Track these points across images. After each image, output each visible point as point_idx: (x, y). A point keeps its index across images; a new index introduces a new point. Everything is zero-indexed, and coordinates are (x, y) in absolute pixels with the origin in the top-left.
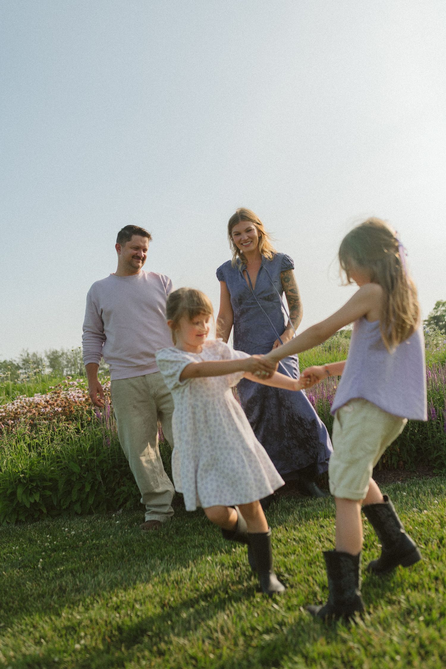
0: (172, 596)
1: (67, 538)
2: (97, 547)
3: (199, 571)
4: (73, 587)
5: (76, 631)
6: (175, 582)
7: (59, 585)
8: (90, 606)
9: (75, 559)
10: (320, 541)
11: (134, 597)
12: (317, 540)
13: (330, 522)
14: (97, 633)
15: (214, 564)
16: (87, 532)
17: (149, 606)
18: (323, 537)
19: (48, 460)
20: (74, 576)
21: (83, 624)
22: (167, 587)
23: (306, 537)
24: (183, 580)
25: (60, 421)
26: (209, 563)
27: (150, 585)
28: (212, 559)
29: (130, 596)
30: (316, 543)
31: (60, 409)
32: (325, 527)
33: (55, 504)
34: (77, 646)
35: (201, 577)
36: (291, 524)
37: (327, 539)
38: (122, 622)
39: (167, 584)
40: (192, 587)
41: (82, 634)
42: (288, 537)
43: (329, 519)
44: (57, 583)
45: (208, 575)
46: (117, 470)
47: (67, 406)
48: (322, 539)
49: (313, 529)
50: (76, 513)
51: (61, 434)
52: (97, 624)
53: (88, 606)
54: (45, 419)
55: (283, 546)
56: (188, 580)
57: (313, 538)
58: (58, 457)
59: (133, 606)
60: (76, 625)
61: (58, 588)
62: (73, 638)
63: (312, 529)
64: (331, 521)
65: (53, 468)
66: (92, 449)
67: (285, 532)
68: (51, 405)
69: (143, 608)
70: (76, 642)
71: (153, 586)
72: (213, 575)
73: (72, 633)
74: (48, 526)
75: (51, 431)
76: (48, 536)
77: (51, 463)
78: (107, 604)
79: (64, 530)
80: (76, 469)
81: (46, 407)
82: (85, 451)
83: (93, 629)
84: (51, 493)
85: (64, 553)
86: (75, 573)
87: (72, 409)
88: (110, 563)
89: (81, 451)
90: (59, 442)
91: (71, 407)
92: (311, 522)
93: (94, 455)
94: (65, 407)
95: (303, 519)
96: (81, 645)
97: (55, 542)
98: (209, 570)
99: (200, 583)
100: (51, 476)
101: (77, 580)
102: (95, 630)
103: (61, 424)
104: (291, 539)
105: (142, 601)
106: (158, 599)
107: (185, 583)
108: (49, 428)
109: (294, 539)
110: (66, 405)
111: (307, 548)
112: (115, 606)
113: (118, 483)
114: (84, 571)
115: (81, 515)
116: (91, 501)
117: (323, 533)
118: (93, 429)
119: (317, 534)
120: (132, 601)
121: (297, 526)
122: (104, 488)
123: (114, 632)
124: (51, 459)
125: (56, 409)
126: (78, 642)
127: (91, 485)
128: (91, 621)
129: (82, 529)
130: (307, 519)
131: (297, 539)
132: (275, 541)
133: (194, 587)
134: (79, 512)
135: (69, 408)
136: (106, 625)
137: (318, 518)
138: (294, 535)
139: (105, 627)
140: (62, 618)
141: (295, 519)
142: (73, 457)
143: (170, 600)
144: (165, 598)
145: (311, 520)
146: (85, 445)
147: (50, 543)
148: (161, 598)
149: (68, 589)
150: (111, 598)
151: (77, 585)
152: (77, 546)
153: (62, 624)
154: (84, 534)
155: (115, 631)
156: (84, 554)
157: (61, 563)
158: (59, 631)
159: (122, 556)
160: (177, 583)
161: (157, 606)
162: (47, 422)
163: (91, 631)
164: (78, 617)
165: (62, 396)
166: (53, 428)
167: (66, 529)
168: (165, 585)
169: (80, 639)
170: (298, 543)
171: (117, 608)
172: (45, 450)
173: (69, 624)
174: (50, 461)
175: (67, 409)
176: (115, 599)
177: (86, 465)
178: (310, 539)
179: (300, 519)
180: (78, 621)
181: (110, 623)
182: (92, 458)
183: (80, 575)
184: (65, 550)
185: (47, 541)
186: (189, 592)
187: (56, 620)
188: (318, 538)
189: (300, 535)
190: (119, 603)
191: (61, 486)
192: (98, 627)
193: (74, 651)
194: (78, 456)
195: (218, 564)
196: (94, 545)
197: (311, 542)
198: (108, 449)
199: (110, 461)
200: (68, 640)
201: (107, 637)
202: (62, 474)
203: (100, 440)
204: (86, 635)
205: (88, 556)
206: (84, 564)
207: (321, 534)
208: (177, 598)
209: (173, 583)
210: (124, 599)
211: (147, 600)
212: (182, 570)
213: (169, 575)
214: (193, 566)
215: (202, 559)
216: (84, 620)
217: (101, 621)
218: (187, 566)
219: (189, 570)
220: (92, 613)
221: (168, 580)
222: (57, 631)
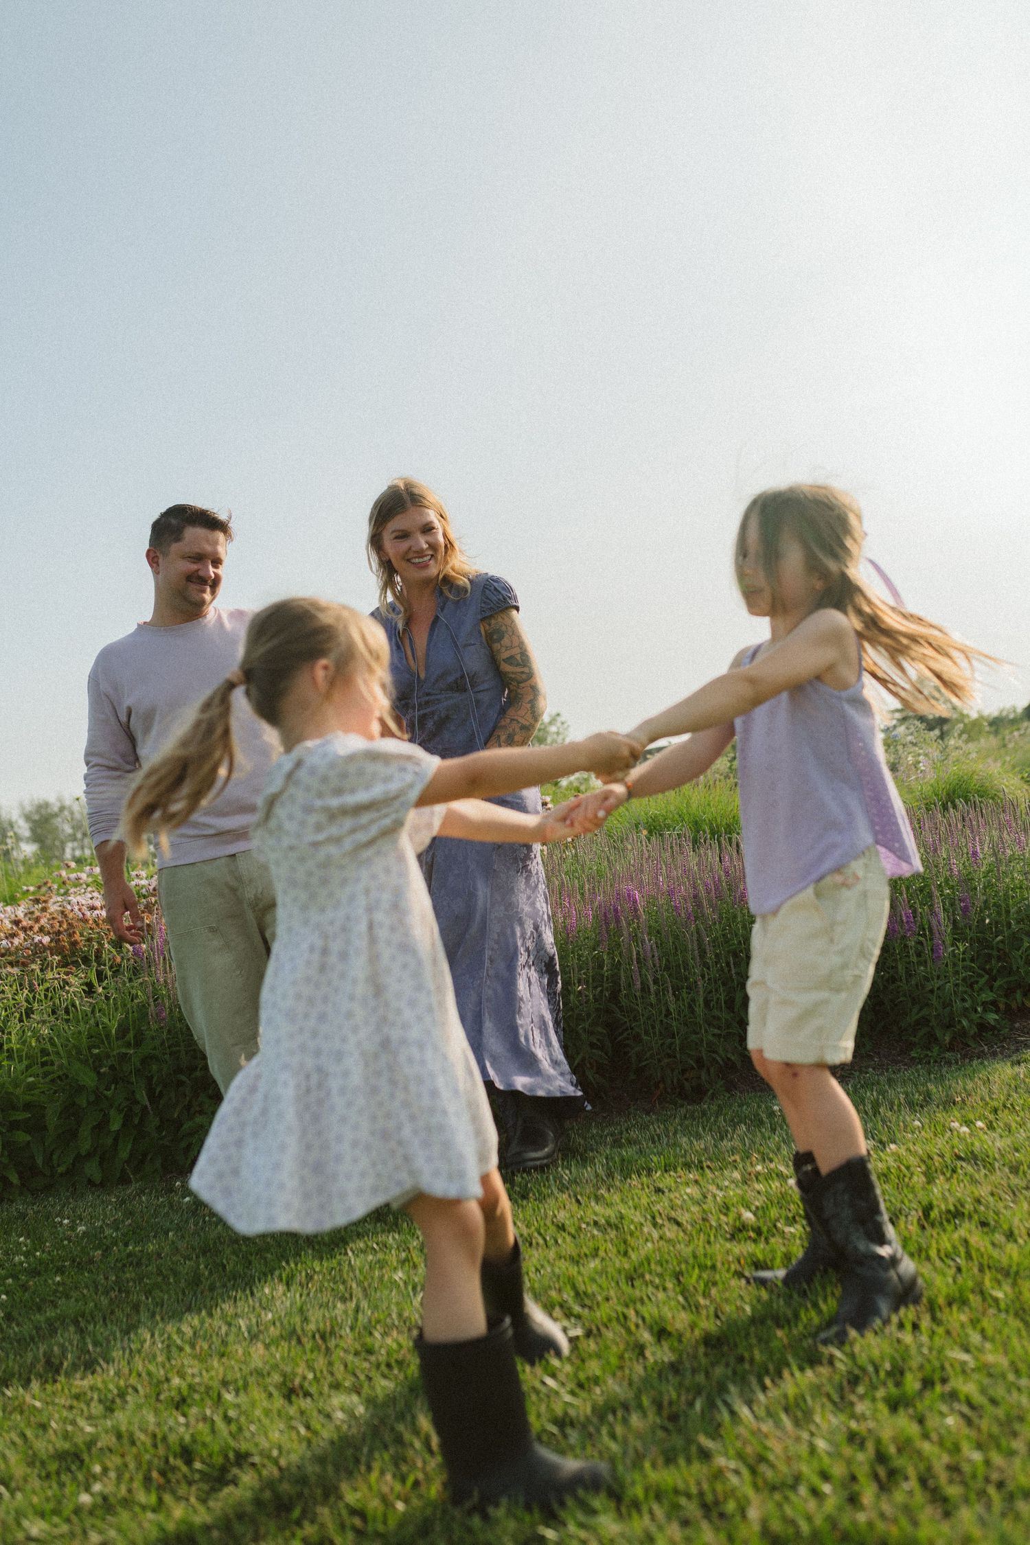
0: (311, 1368)
1: (66, 1242)
2: (136, 1261)
3: (375, 1308)
4: (79, 1358)
5: (82, 1462)
6: (317, 1336)
7: (45, 1354)
8: (118, 1400)
9: (85, 1291)
10: (655, 1225)
11: (220, 1377)
12: (649, 1223)
13: (679, 1180)
14: (132, 1466)
15: (410, 1288)
16: (116, 1225)
17: (257, 1393)
18: (660, 1214)
19: (20, 1061)
20: (81, 1331)
21: (99, 1445)
22: (299, 1348)
23: (622, 1218)
24: (336, 1329)
25: (47, 968)
27: (260, 1345)
28: (404, 1278)
29: (213, 1373)
30: (645, 1230)
31: (46, 940)
32: (666, 1190)
33: (40, 1161)
34: (85, 1498)
35: (378, 1322)
36: (589, 1190)
37: (670, 1219)
38: (192, 1435)
39: (299, 1341)
40: (358, 1347)
41: (97, 1469)
42: (581, 1220)
43: (676, 1172)
44: (41, 1351)
45: (394, 1316)
46: (183, 1078)
47: (65, 931)
48: (659, 1221)
49: (639, 1199)
50: (90, 1182)
51: (51, 998)
52: (133, 1443)
53: (113, 1402)
54: (11, 964)
55: (568, 1239)
56: (348, 1330)
57: (638, 1218)
58: (44, 1052)
59: (219, 1396)
60: (83, 1447)
61: (43, 1361)
62: (74, 1479)
63: (635, 1197)
64: (680, 1177)
65: (31, 1079)
66: (123, 1030)
67: (574, 1207)
68: (24, 929)
69: (243, 1399)
70: (82, 1488)
71: (267, 1346)
72: (406, 1314)
73: (74, 1468)
74: (23, 1216)
75: (26, 992)
76: (22, 1239)
77: (28, 1067)
78: (158, 1394)
79: (61, 1224)
80: (88, 1079)
81: (13, 935)
82: (108, 1036)
83: (123, 1456)
84: (29, 1138)
85: (58, 1279)
86: (82, 1324)
87: (77, 937)
88: (166, 1297)
89: (97, 1036)
90: (45, 1017)
91: (74, 932)
92: (634, 1180)
93: (128, 1045)
94: (59, 933)
95: (618, 1177)
96: (92, 1495)
97: (38, 1254)
98: (398, 1304)
99: (377, 1334)
100: (28, 1098)
101: (89, 1340)
102: (128, 1458)
103: (50, 975)
104: (588, 1224)
105: (241, 1383)
106: (276, 1378)
107: (341, 1336)
108: (21, 985)
109: (596, 1223)
110: (61, 929)
111: (625, 1242)
112: (177, 1398)
113: (188, 1107)
114: (104, 1320)
115: (102, 1185)
116: (124, 1154)
117: (662, 1206)
118: (124, 983)
119: (649, 1208)
120: (215, 1384)
121: (603, 1192)
122: (153, 1122)
123: (171, 1460)
124: (28, 1057)
125: (37, 939)
126: (87, 1489)
127: (122, 1116)
128: (119, 1436)
129: (104, 1221)
130: (626, 1176)
131: (603, 1221)
132: (553, 1229)
133: (364, 1345)
134: (97, 1178)
135: (70, 935)
136: (155, 1446)
137: (649, 1172)
138: (596, 1214)
139: (152, 1451)
140: (51, 1432)
141: (597, 1175)
142: (79, 1052)
143: (304, 1378)
144: (294, 1374)
145: (633, 1176)
146: (106, 1020)
147: (27, 1254)
148: (284, 1375)
149: (65, 1364)
150: (168, 1380)
151: (88, 1351)
152: (91, 1261)
153: (50, 1447)
154: (108, 1232)
155: (175, 1457)
156: (106, 1278)
157: (52, 1302)
158: (43, 1463)
159: (196, 1281)
160: (323, 1337)
161: (276, 1393)
162: (15, 971)
163: (117, 1460)
164: (89, 1429)
165: (53, 908)
166: (31, 985)
167: (66, 1221)
168: (294, 1342)
169: (91, 1480)
170: (603, 1230)
171: (181, 1403)
172: (13, 1038)
173: (67, 1446)
174: (25, 1063)
175: (64, 937)
176: (176, 1381)
177: (112, 1067)
178: (632, 1222)
179: (610, 1175)
180: (88, 1439)
181: (164, 1439)
182: (124, 1050)
183: (95, 1327)
184: (61, 1270)
185: (18, 1253)
186: (350, 1358)
187: (37, 1437)
188: (649, 1217)
189: (609, 1212)
190: (185, 1392)
191: (52, 1120)
192: (134, 1450)
193: (77, 1511)
194: (90, 1048)
195: (419, 1288)
196: (130, 1255)
197: (632, 1227)
198: (162, 1028)
199: (167, 1057)
200: (62, 1485)
201: (155, 1474)
202: (55, 1092)
203: (143, 1008)
204: (105, 1470)
205: (116, 1282)
206: (105, 1301)
207: (657, 1207)
208: (321, 1372)
209: (314, 1337)
210: (197, 1380)
211: (252, 1380)
212: (335, 1307)
213: (306, 1320)
214: (361, 1295)
215: (381, 1278)
216: (103, 1435)
217: (143, 1437)
218: (347, 1295)
219: (352, 1305)
220: (121, 1418)
221: (303, 1330)
222: (38, 1464)
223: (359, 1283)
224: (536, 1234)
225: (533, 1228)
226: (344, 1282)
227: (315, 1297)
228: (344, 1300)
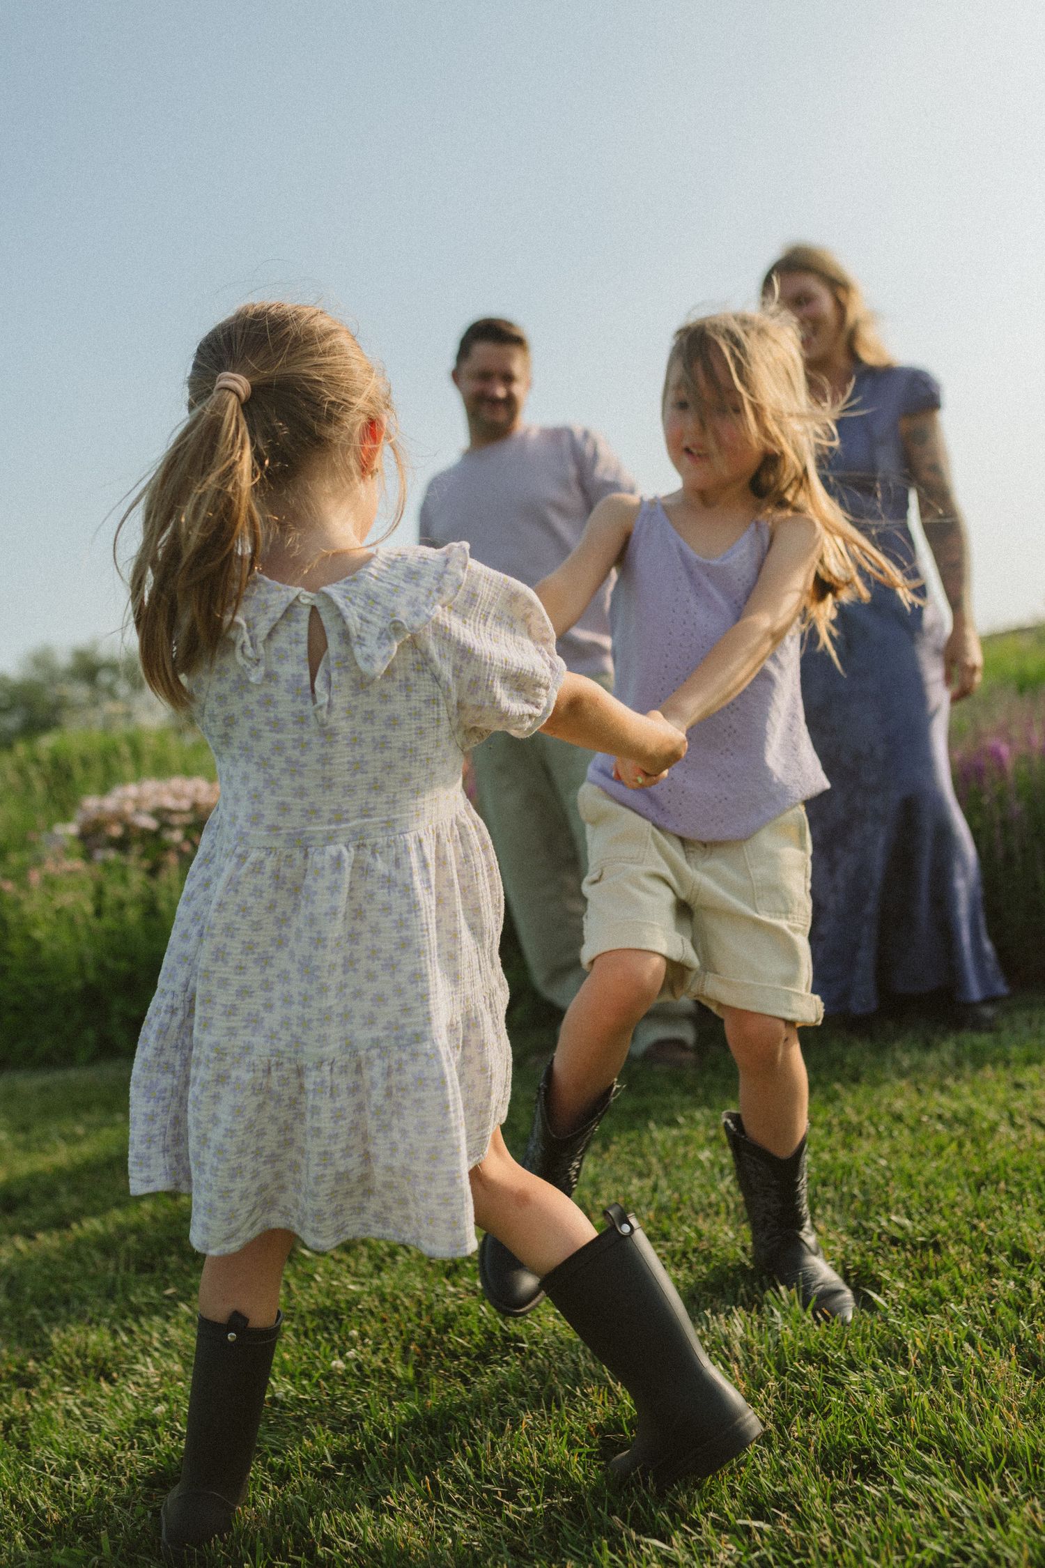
5: (341, 1321)
10: (1013, 1124)
14: (392, 1334)
15: (716, 1170)
18: (1020, 1113)
21: (361, 1306)
23: (972, 1113)
26: (702, 1167)
28: (712, 1157)
34: (338, 1364)
36: (932, 1077)
37: (1033, 1120)
38: (459, 1307)
41: (355, 1333)
42: (922, 1111)
48: (1019, 1121)
49: (995, 1093)
52: (396, 1310)
55: (906, 1132)
57: (992, 1114)
60: (344, 1305)
62: (329, 1340)
63: (990, 1092)
67: (914, 1096)
70: (337, 1352)
73: (331, 1328)
83: (383, 1321)
92: (988, 1071)
96: (347, 1361)
102: (389, 1325)
104: (931, 1117)
109: (940, 1117)
117: (1021, 1104)
119: (1005, 1106)
121: (949, 1081)
123: (432, 1333)
126: (342, 1354)
128: (383, 1300)
130: (978, 1065)
131: (948, 1115)
132: (887, 1119)
136: (419, 1315)
138: (940, 1106)
139: (415, 1319)
140: (315, 1285)
141: (943, 1063)
153: (312, 1302)
155: (437, 1330)
158: (305, 1318)
163: (377, 1325)
164: (353, 1287)
169: (347, 1345)
170: (949, 1124)
171: (451, 1271)
173: (328, 1302)
178: (984, 1119)
179: (959, 1063)
180: (350, 1298)
181: (430, 1307)
187: (300, 1288)
188: (1006, 1115)
189: (955, 1105)
192: (397, 1316)
193: (329, 1376)
195: (727, 1171)
197: (985, 1126)
200: (317, 1345)
201: (414, 1346)
204: (363, 1335)
207: (1015, 1105)
212: (630, 1183)
213: (597, 1194)
214: (660, 1173)
215: (685, 1156)
216: (365, 1297)
217: (407, 1302)
218: (645, 1171)
219: (649, 1183)
220: (387, 1281)
221: (593, 1204)
222: (296, 1318)
223: (660, 1160)
224: (866, 1123)
225: (863, 1117)
226: (643, 1156)
227: (610, 1169)
228: (641, 1175)
